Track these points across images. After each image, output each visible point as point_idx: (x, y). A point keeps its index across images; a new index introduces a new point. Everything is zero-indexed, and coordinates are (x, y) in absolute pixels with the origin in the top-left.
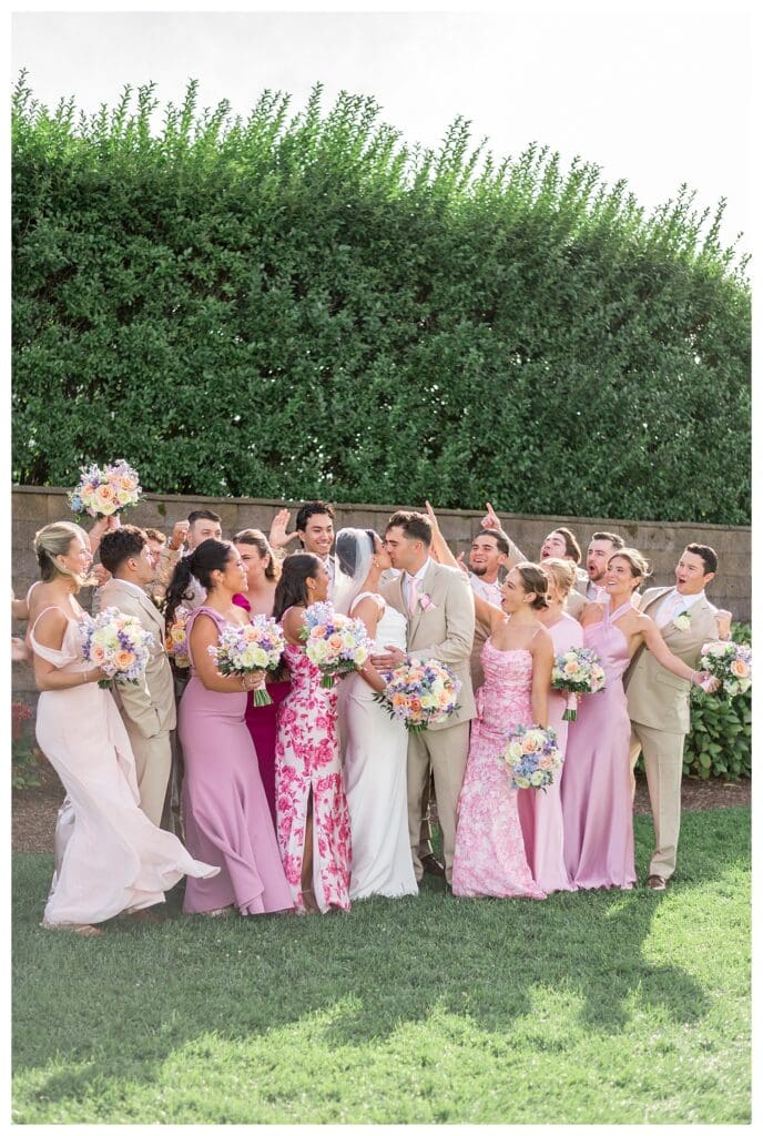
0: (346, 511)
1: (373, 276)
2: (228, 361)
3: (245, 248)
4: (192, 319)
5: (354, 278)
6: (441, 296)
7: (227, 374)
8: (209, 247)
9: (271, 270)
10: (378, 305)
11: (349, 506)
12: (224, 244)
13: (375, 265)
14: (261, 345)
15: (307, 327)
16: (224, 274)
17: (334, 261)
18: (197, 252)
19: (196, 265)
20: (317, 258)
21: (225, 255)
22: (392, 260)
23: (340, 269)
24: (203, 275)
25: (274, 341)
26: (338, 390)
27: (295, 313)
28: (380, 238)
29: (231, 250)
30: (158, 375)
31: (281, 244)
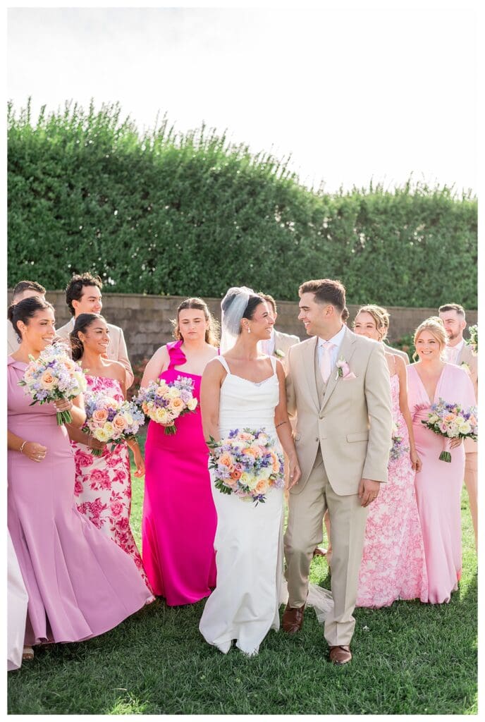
0: (109, 296)
1: (120, 188)
2: (51, 229)
3: (59, 176)
4: (34, 210)
5: (111, 189)
6: (154, 197)
7: (51, 235)
8: (41, 176)
9: (71, 187)
10: (123, 202)
11: (110, 294)
12: (49, 175)
13: (121, 183)
14: (67, 221)
15: (88, 212)
16: (49, 188)
17: (102, 182)
18: (36, 179)
19: (35, 185)
20: (93, 180)
21: (49, 180)
22: (129, 181)
23: (105, 186)
24: (39, 189)
25: (73, 219)
26: (104, 240)
27: (83, 206)
28: (122, 171)
29: (53, 177)
30: (18, 235)
31: (76, 174)
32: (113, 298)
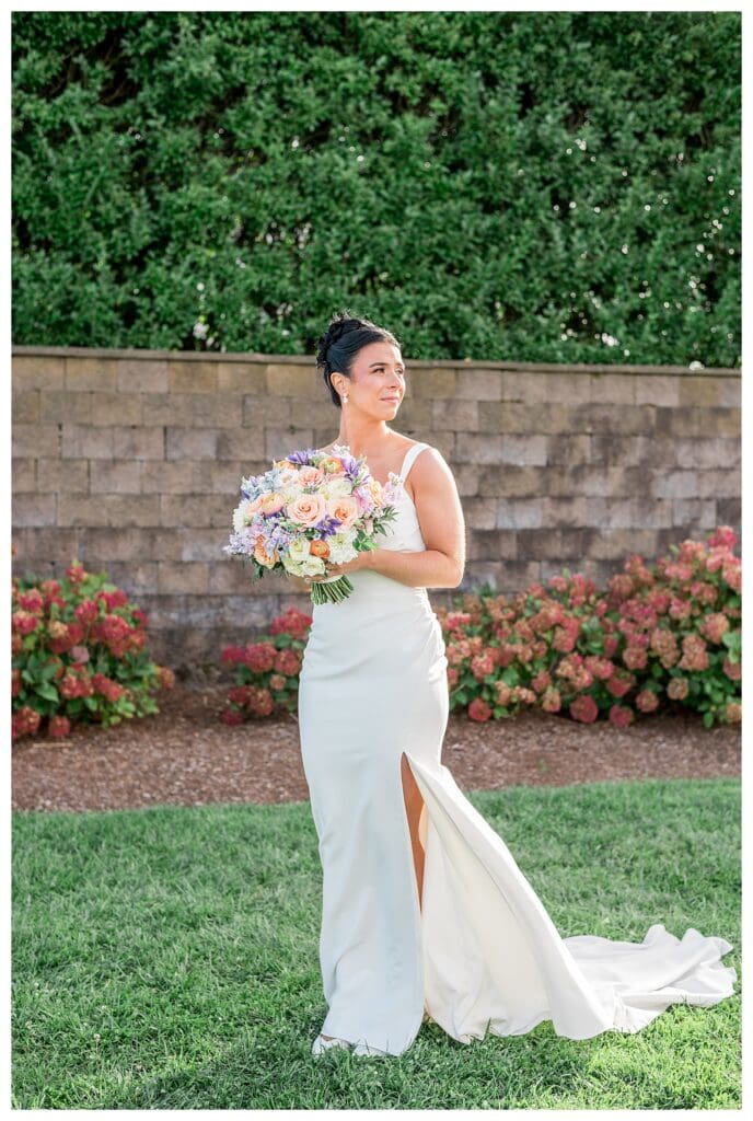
0: (596, 374)
1: (622, 81)
2: (439, 193)
3: (457, 54)
4: (388, 145)
5: (600, 84)
6: (716, 102)
7: (435, 210)
8: (408, 54)
9: (490, 81)
10: (631, 116)
11: (600, 368)
12: (432, 52)
13: (627, 68)
14: (477, 174)
15: (537, 149)
16: (433, 88)
17: (571, 64)
18: (395, 62)
19: (393, 79)
20: (547, 60)
21: (431, 64)
22: (647, 58)
23: (581, 74)
24: (404, 90)
25: (492, 167)
26: (581, 225)
27: (520, 129)
28: (628, 31)
29: (440, 57)
30: (349, 214)
31: (500, 47)
32: (608, 380)
